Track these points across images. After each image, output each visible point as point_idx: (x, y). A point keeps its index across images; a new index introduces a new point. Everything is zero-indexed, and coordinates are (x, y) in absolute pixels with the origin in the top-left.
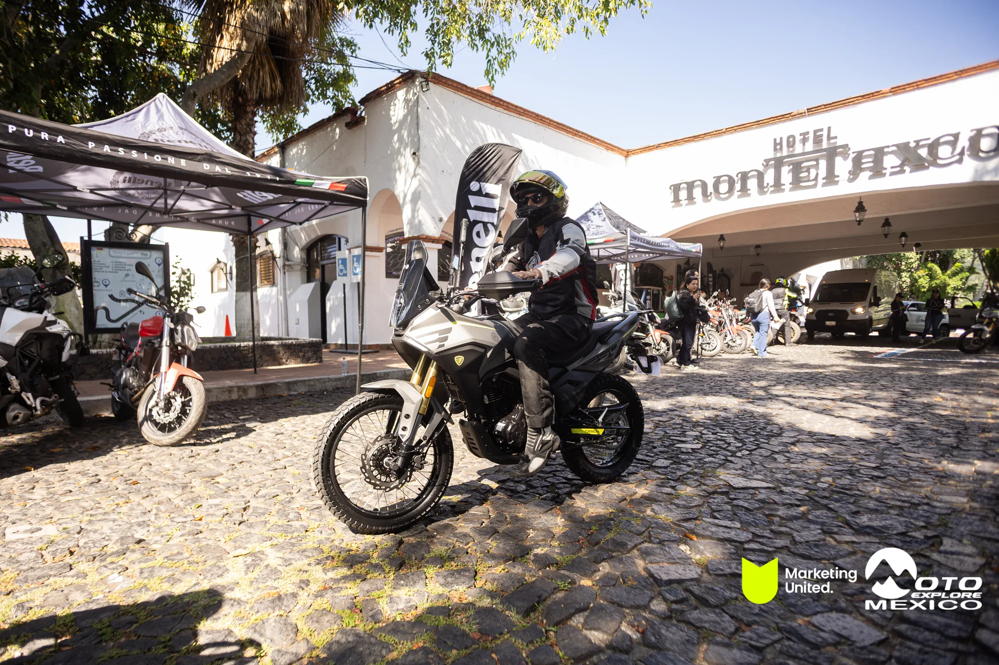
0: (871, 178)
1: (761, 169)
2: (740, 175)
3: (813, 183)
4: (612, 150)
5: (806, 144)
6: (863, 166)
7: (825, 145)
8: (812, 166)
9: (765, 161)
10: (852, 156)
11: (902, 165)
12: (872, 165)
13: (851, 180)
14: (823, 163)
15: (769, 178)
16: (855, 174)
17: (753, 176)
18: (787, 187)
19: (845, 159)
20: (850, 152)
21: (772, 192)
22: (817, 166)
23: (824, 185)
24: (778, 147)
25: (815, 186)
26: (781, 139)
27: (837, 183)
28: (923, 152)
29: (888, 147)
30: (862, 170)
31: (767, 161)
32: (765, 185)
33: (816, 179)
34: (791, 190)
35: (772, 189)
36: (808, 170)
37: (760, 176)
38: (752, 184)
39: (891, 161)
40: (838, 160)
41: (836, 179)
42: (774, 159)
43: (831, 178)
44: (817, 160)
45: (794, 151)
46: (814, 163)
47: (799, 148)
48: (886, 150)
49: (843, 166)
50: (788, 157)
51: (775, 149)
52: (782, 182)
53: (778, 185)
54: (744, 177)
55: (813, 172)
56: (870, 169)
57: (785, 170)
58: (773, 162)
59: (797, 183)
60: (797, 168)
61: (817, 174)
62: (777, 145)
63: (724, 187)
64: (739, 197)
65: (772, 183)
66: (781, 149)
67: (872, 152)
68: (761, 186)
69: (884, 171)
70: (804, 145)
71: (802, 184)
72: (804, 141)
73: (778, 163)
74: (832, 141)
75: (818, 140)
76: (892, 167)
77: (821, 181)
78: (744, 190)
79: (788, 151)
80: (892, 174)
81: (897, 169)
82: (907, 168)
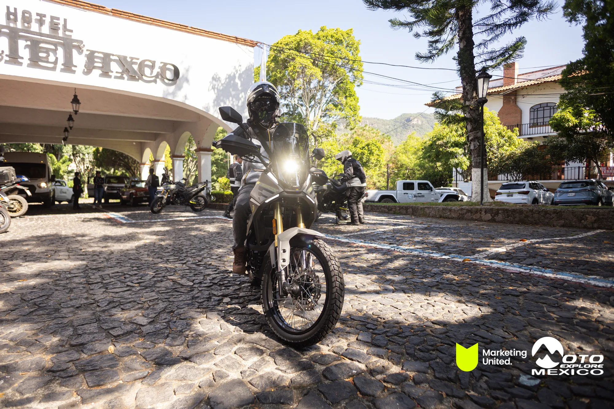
0: (101, 75)
6: (95, 64)
11: (122, 73)
12: (101, 65)
14: (61, 51)
16: (89, 68)
22: (55, 51)
27: (74, 72)
28: (136, 67)
29: (113, 55)
30: (94, 67)
34: (30, 66)
39: (115, 67)
41: (74, 68)
48: (112, 57)
53: (14, 56)
56: (100, 68)
61: (56, 59)
65: (7, 52)
67: (102, 56)
69: (110, 74)
76: (117, 72)
80: (116, 77)
81: (119, 75)
82: (125, 76)
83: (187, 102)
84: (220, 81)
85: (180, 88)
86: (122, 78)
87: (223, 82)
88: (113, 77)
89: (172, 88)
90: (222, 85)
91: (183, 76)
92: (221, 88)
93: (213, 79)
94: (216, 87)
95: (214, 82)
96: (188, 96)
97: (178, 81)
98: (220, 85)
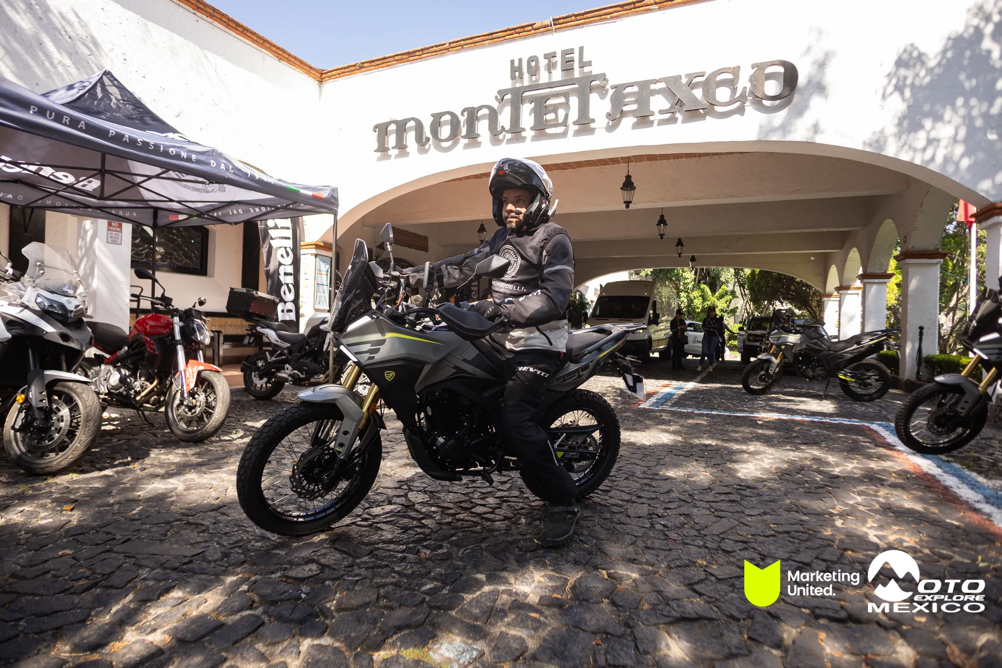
0: (636, 126)
1: (495, 105)
2: (466, 114)
3: (561, 130)
4: (289, 61)
5: (553, 71)
6: (625, 109)
7: (577, 74)
8: (561, 105)
9: (499, 92)
10: (611, 92)
11: (672, 111)
12: (634, 107)
13: (611, 129)
14: (574, 101)
15: (504, 119)
16: (615, 118)
17: (483, 117)
18: (529, 134)
19: (603, 96)
20: (608, 87)
21: (510, 141)
22: (566, 105)
23: (577, 133)
24: (517, 74)
25: (564, 134)
26: (520, 60)
27: (592, 131)
29: (656, 82)
30: (623, 114)
31: (502, 93)
32: (499, 129)
33: (565, 123)
34: (535, 138)
35: (509, 136)
36: (555, 109)
37: (493, 115)
38: (482, 127)
39: (659, 103)
40: (594, 97)
41: (592, 125)
42: (513, 91)
43: (585, 125)
44: (566, 95)
45: (537, 80)
46: (562, 100)
47: (544, 78)
48: (653, 87)
49: (599, 107)
50: (531, 88)
51: (513, 77)
52: (523, 125)
53: (516, 130)
54: (472, 115)
55: (561, 113)
56: (632, 112)
57: (527, 109)
58: (508, 96)
59: (540, 129)
60: (541, 107)
61: (566, 116)
62: (516, 70)
63: (445, 131)
64: (467, 146)
65: (507, 127)
66: (521, 77)
67: (635, 89)
68: (495, 131)
69: (651, 118)
70: (550, 72)
71: (549, 131)
72: (550, 67)
73: (516, 98)
74: (586, 69)
75: (568, 68)
76: (662, 112)
77: (573, 128)
78: (472, 135)
79: (531, 80)
80: (662, 122)
81: (667, 116)
82: (678, 115)
83: (819, 139)
84: (923, 63)
85: (800, 112)
86: (673, 120)
87: (932, 63)
88: (656, 122)
89: (780, 117)
90: (930, 71)
91: (810, 82)
92: (928, 79)
93: (900, 63)
94: (909, 81)
95: (903, 72)
96: (822, 126)
97: (796, 98)
98: (922, 73)
